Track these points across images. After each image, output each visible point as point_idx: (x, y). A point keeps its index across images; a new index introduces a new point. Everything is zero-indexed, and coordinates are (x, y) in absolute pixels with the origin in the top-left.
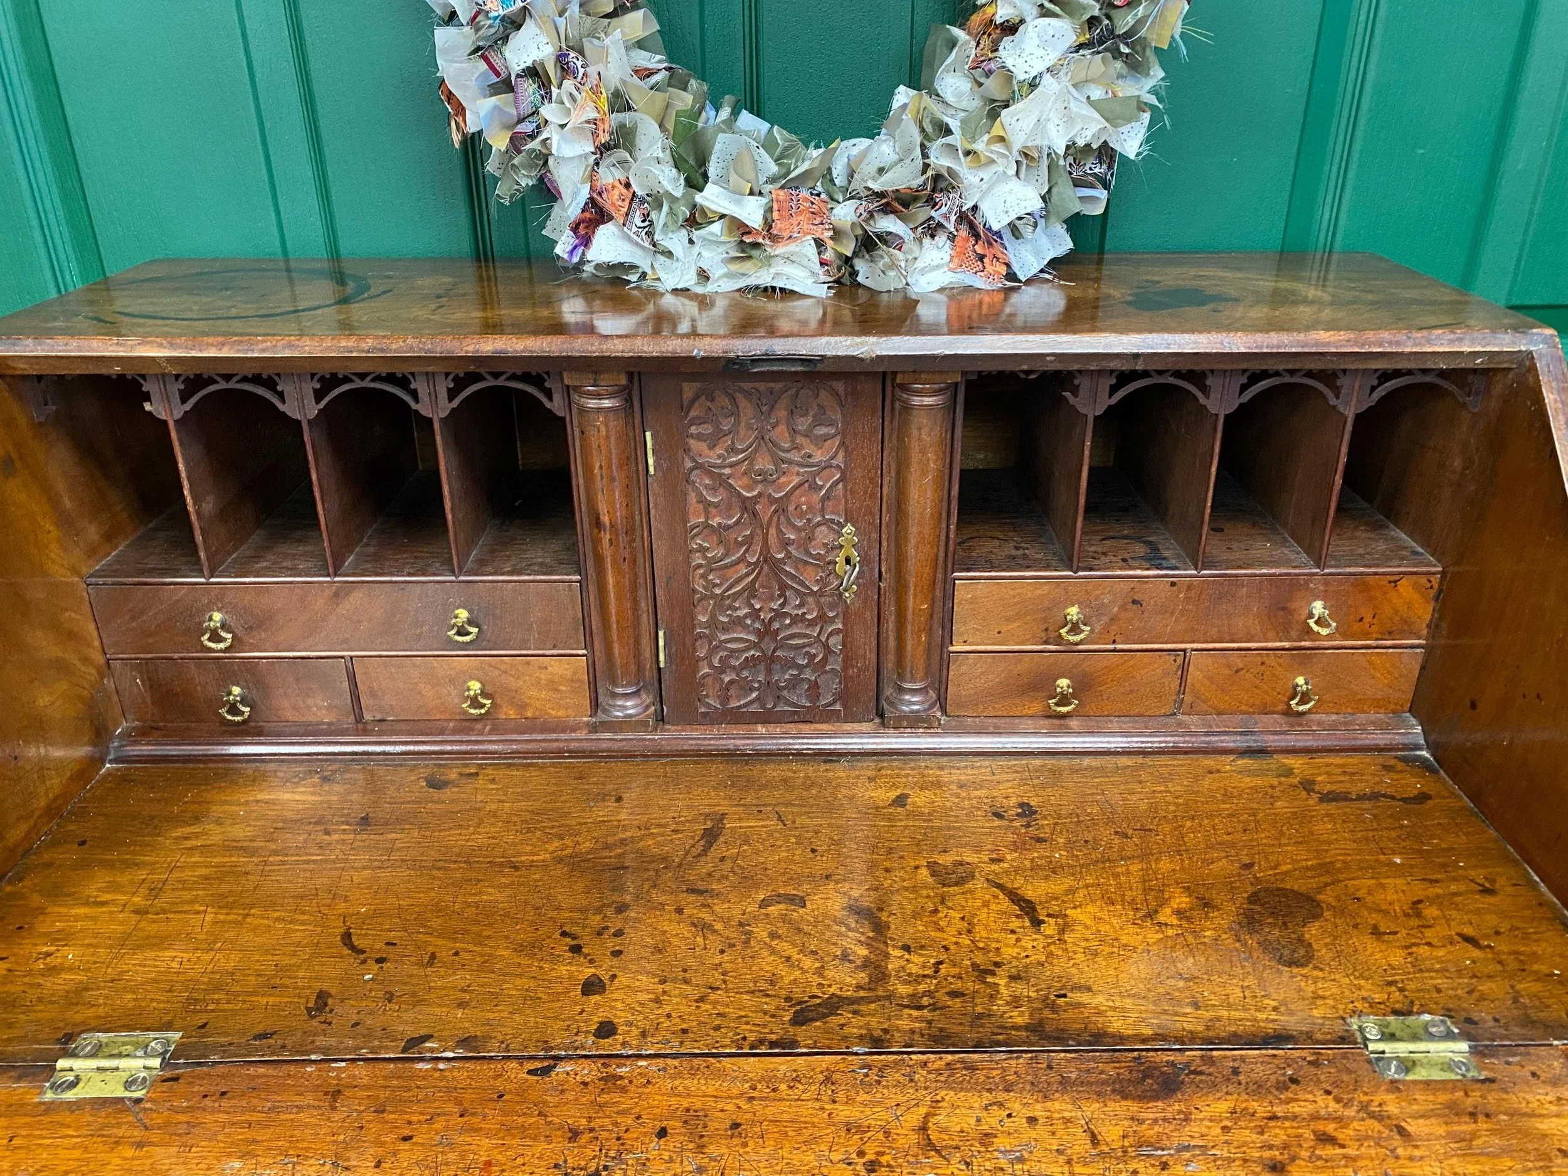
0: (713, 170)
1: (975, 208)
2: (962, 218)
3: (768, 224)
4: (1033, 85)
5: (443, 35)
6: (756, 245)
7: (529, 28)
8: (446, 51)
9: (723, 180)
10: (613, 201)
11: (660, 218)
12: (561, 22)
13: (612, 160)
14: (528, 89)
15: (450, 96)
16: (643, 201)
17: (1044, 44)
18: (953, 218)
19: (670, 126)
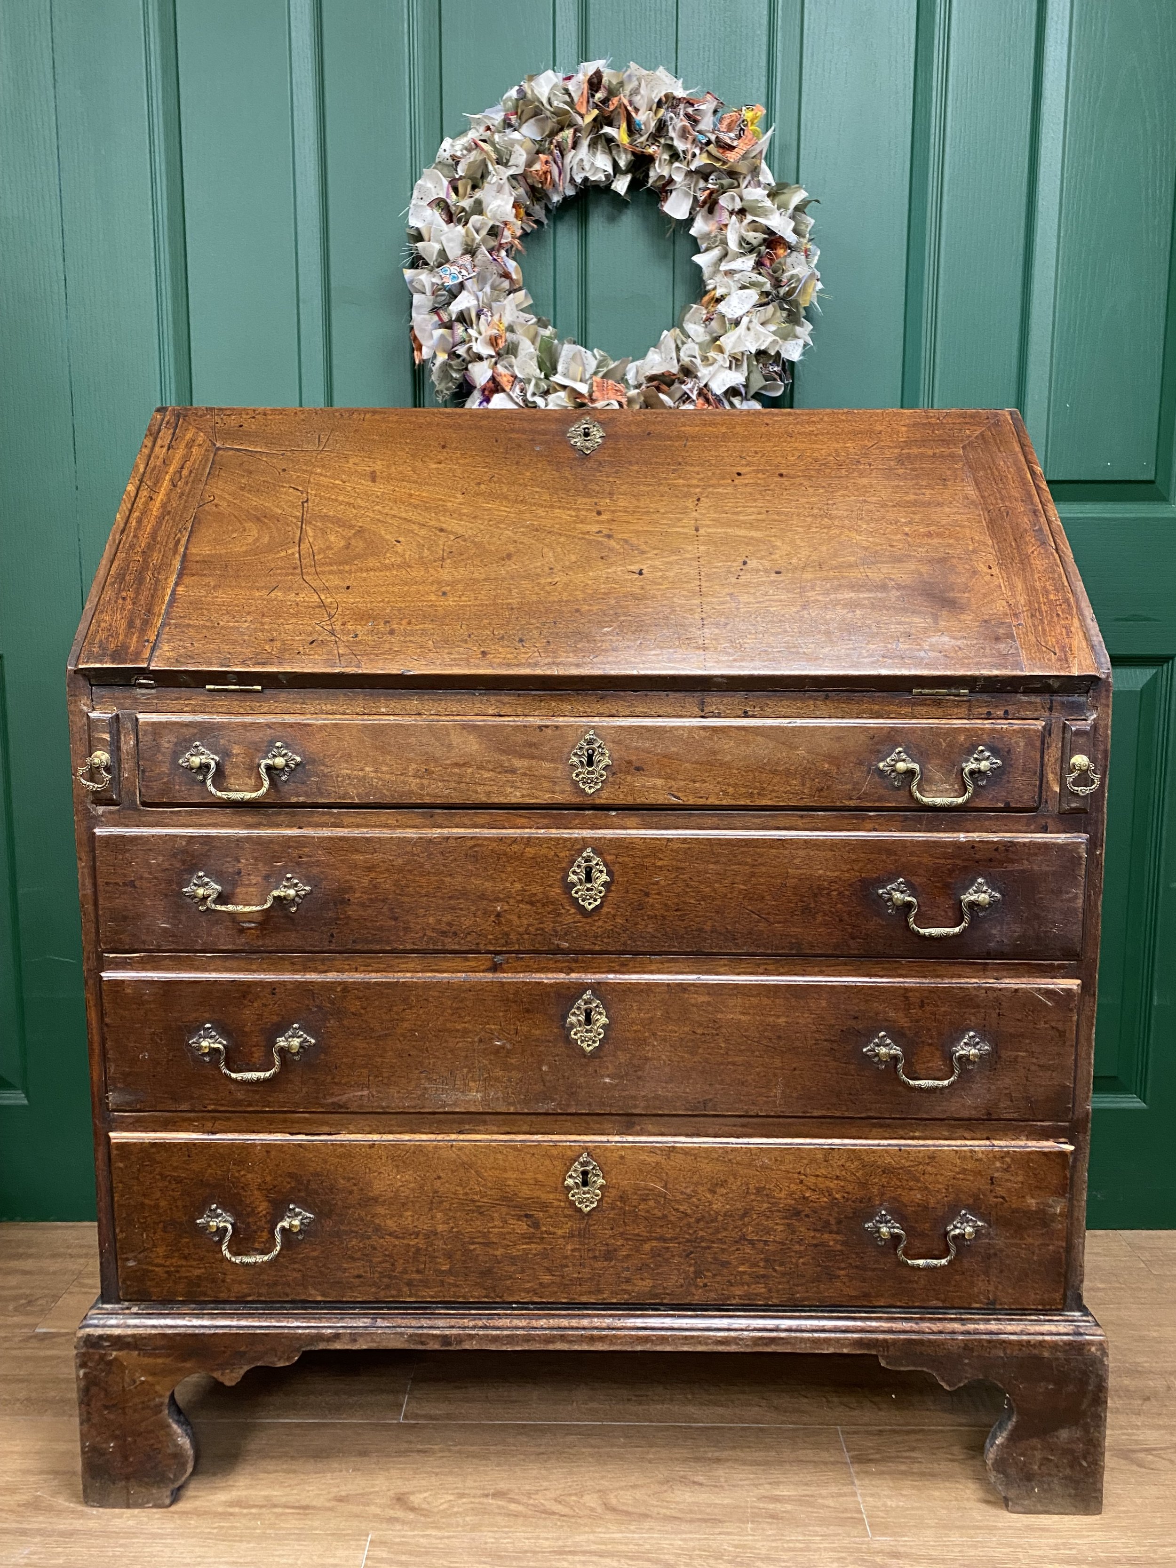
0: (560, 368)
1: (706, 385)
2: (700, 394)
3: (591, 395)
4: (737, 323)
5: (417, 298)
6: (583, 405)
7: (464, 293)
8: (418, 307)
9: (565, 375)
10: (504, 381)
11: (531, 389)
12: (480, 294)
13: (505, 362)
14: (459, 329)
15: (415, 338)
16: (521, 381)
17: (741, 301)
18: (695, 393)
19: (538, 344)
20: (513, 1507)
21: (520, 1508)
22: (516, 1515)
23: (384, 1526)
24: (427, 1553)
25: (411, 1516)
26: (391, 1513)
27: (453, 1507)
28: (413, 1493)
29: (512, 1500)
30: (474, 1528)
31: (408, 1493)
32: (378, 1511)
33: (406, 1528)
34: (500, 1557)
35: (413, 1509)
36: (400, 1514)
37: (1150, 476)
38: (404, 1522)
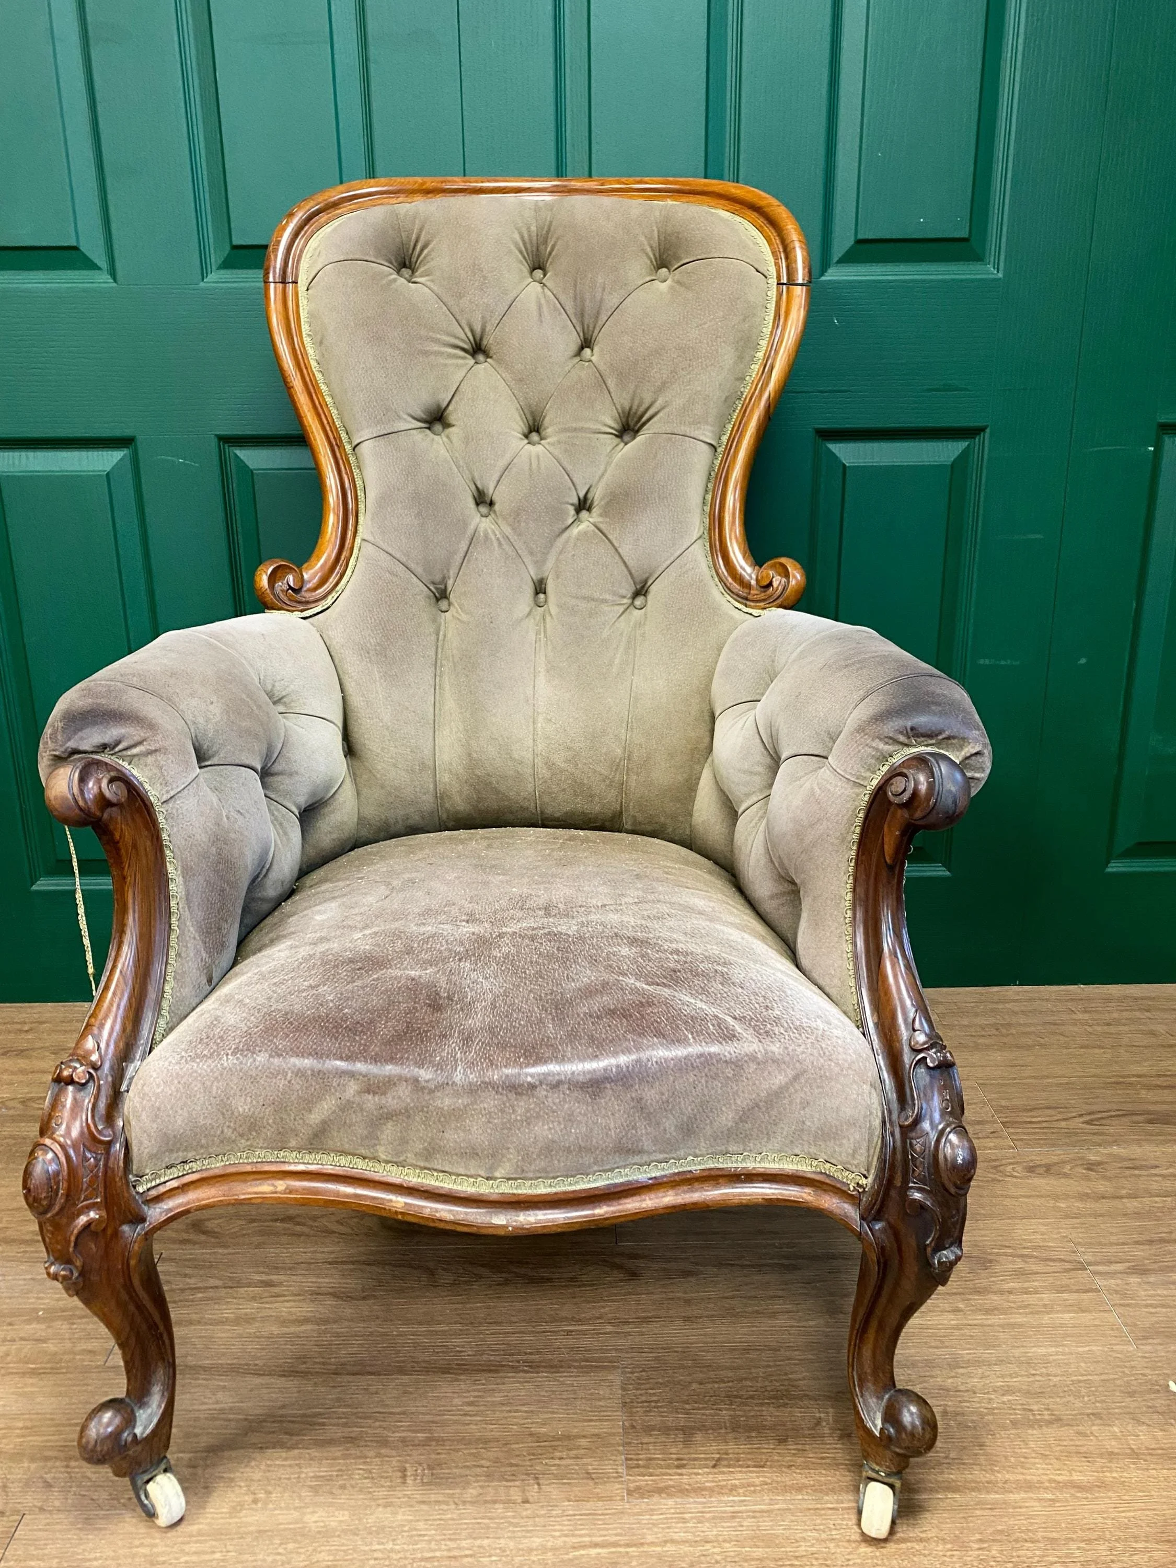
20: (298, 1228)
21: (305, 1230)
22: (299, 1235)
23: (177, 1246)
24: (211, 1267)
25: (203, 1238)
26: (185, 1236)
27: (243, 1229)
28: (209, 1220)
29: (299, 1224)
30: (258, 1246)
31: (204, 1220)
32: (174, 1235)
33: (197, 1246)
34: (277, 1268)
35: (204, 1233)
36: (192, 1237)
37: (964, 233)
38: (195, 1243)
